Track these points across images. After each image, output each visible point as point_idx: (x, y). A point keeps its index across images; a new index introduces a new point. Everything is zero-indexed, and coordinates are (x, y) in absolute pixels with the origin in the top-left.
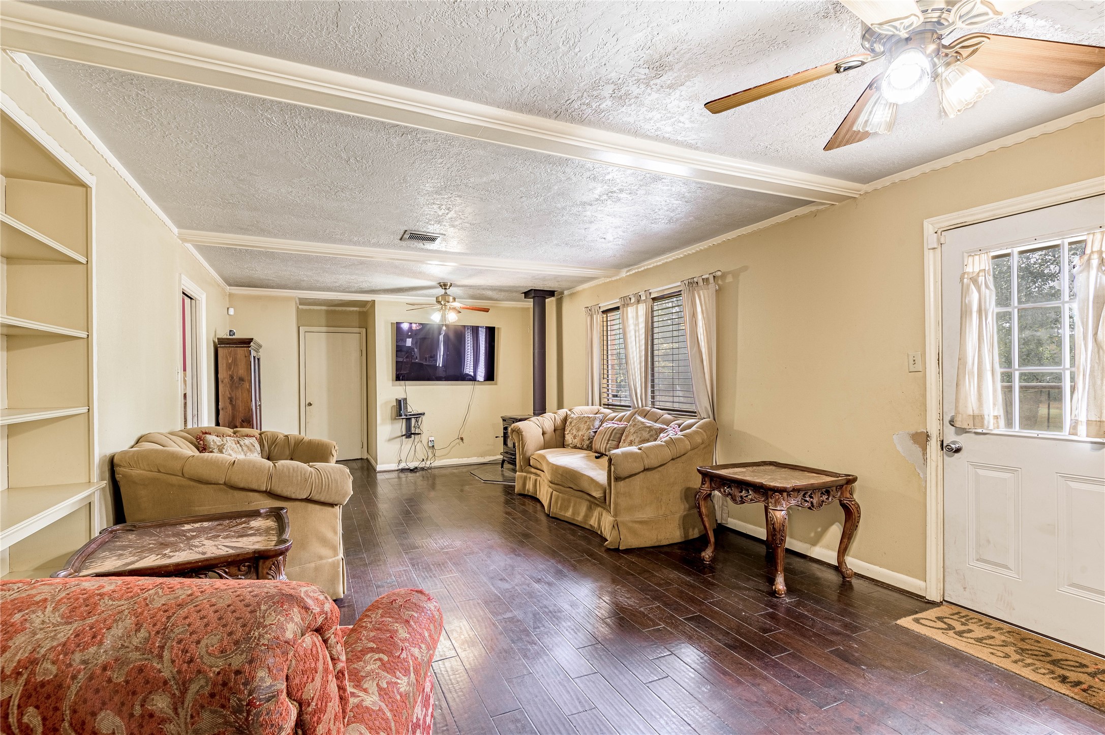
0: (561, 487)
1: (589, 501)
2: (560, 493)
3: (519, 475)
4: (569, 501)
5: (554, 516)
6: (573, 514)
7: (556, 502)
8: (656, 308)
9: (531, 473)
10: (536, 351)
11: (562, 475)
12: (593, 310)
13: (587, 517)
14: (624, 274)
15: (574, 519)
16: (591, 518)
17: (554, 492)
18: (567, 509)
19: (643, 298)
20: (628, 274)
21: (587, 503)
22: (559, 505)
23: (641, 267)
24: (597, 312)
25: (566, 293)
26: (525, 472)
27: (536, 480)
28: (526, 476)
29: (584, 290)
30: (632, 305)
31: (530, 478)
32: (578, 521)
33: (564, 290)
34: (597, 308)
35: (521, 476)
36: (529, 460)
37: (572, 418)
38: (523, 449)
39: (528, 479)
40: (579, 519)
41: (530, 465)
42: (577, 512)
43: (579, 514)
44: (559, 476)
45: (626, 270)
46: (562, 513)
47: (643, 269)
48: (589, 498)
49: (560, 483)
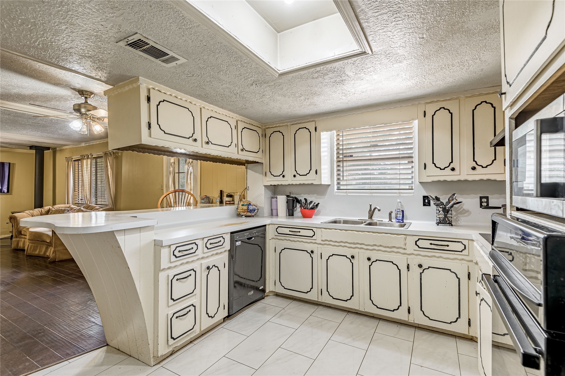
0: (33, 241)
1: (47, 245)
2: (33, 244)
3: (14, 240)
4: (37, 247)
5: (29, 255)
6: (39, 252)
7: (31, 248)
8: (98, 161)
9: (22, 238)
10: (37, 177)
11: (34, 236)
12: (69, 159)
13: (46, 252)
14: (83, 145)
15: (39, 254)
16: (47, 252)
17: (30, 244)
18: (36, 250)
19: (90, 157)
20: (85, 145)
21: (46, 246)
22: (32, 249)
23: (90, 143)
24: (71, 161)
25: (58, 149)
26: (19, 238)
27: (24, 241)
28: (19, 240)
29: (66, 149)
30: (85, 159)
31: (21, 240)
32: (41, 254)
33: (57, 147)
34: (71, 158)
35: (16, 241)
36: (21, 232)
37: (53, 210)
38: (17, 227)
39: (20, 241)
40: (42, 254)
41: (22, 234)
42: (40, 251)
43: (42, 252)
44: (32, 236)
45: (84, 143)
46: (34, 253)
47: (91, 144)
48: (47, 243)
49: (33, 239)
